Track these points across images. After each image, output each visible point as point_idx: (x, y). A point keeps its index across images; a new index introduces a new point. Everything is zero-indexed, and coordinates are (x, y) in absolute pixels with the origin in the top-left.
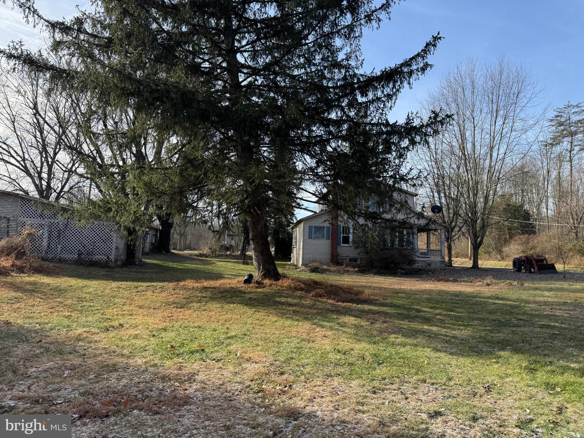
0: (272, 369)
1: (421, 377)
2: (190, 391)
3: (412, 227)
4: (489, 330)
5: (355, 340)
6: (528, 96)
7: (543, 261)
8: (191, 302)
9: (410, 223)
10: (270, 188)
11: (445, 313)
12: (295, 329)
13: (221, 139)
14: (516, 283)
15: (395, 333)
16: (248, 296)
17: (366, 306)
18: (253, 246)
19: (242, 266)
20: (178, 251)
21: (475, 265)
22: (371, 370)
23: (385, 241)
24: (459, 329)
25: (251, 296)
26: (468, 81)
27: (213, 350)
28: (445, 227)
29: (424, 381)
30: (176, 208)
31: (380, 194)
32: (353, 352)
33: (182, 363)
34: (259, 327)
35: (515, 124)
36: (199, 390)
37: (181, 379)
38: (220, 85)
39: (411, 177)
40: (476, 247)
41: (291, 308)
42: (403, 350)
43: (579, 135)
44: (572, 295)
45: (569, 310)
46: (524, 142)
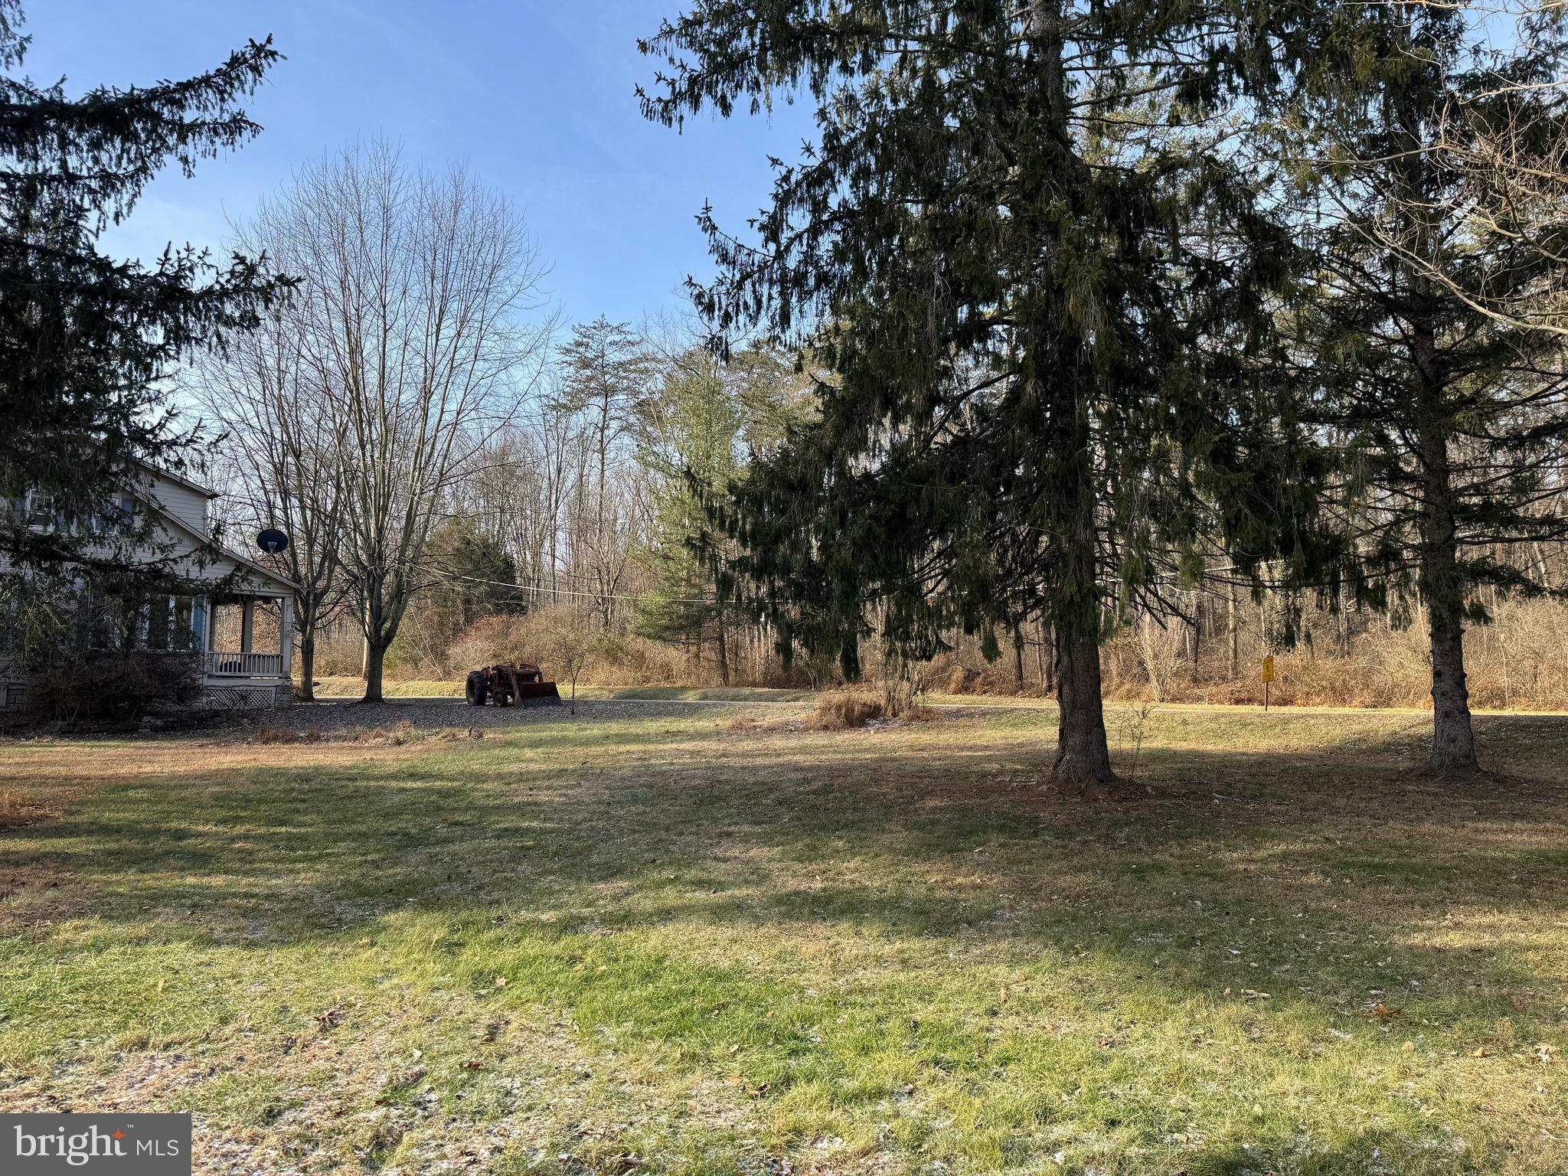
1: (134, 1033)
3: (178, 586)
4: (373, 862)
7: (531, 676)
9: (171, 577)
11: (262, 830)
14: (466, 733)
15: (81, 915)
21: (374, 695)
24: (291, 871)
26: (373, 203)
28: (297, 592)
35: (484, 342)
39: (171, 437)
40: (379, 645)
42: (92, 962)
43: (621, 397)
44: (580, 751)
45: (566, 787)
46: (503, 390)
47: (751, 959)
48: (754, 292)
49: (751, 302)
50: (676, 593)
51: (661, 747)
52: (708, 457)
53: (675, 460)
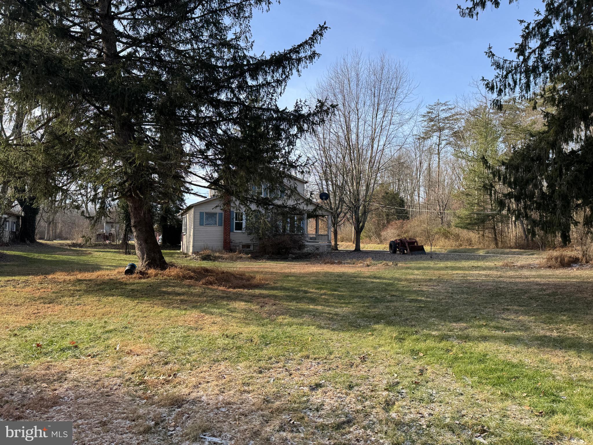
0: (155, 360)
1: (305, 353)
2: (61, 391)
3: (301, 213)
4: (367, 306)
5: (244, 324)
6: (405, 92)
7: (414, 243)
8: (62, 296)
9: (299, 209)
10: (155, 171)
11: (329, 292)
12: (182, 318)
13: (95, 114)
14: (391, 263)
15: (283, 315)
16: (130, 288)
17: (257, 291)
18: (135, 234)
19: (124, 256)
20: (46, 240)
21: (358, 249)
22: (258, 351)
23: (277, 227)
24: (341, 307)
25: (133, 287)
26: (353, 73)
27: (88, 346)
28: (332, 213)
29: (308, 357)
30: (41, 191)
31: (271, 180)
32: (241, 336)
33: (51, 362)
34: (141, 319)
35: (393, 118)
36: (70, 389)
37: (49, 379)
38: (95, 54)
39: (300, 163)
40: (358, 231)
41: (178, 298)
42: (289, 329)
43: (446, 131)
44: (436, 272)
45: (433, 286)
46: (400, 135)
47: (527, 361)
48: (513, 78)
49: (512, 83)
50: (473, 209)
51: (471, 272)
52: (486, 152)
53: (471, 154)
